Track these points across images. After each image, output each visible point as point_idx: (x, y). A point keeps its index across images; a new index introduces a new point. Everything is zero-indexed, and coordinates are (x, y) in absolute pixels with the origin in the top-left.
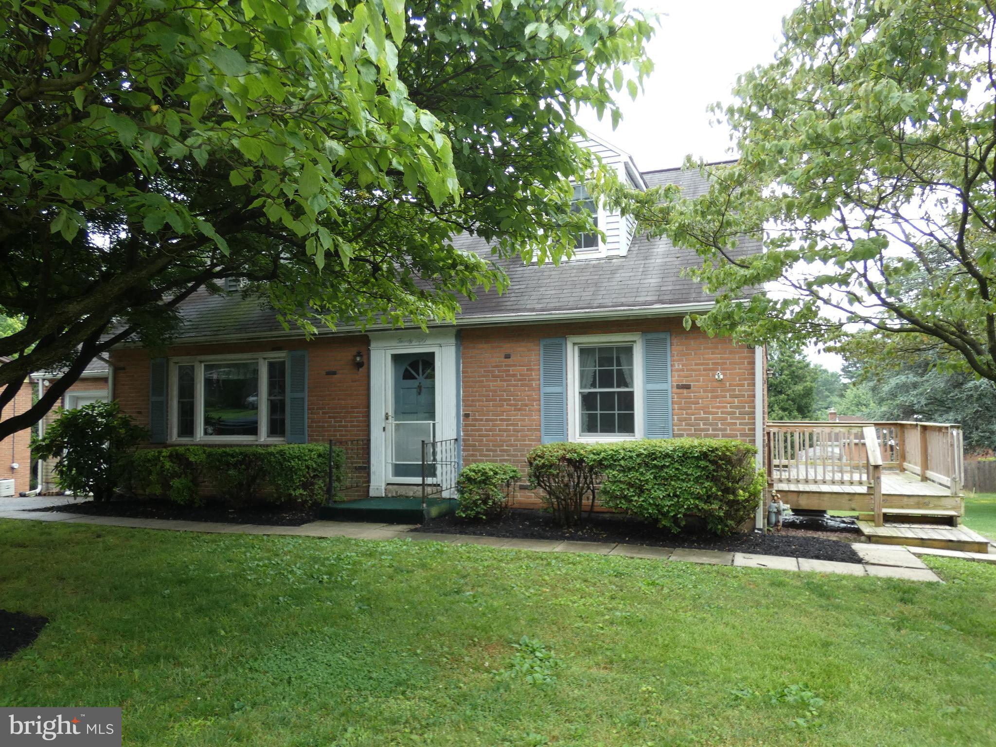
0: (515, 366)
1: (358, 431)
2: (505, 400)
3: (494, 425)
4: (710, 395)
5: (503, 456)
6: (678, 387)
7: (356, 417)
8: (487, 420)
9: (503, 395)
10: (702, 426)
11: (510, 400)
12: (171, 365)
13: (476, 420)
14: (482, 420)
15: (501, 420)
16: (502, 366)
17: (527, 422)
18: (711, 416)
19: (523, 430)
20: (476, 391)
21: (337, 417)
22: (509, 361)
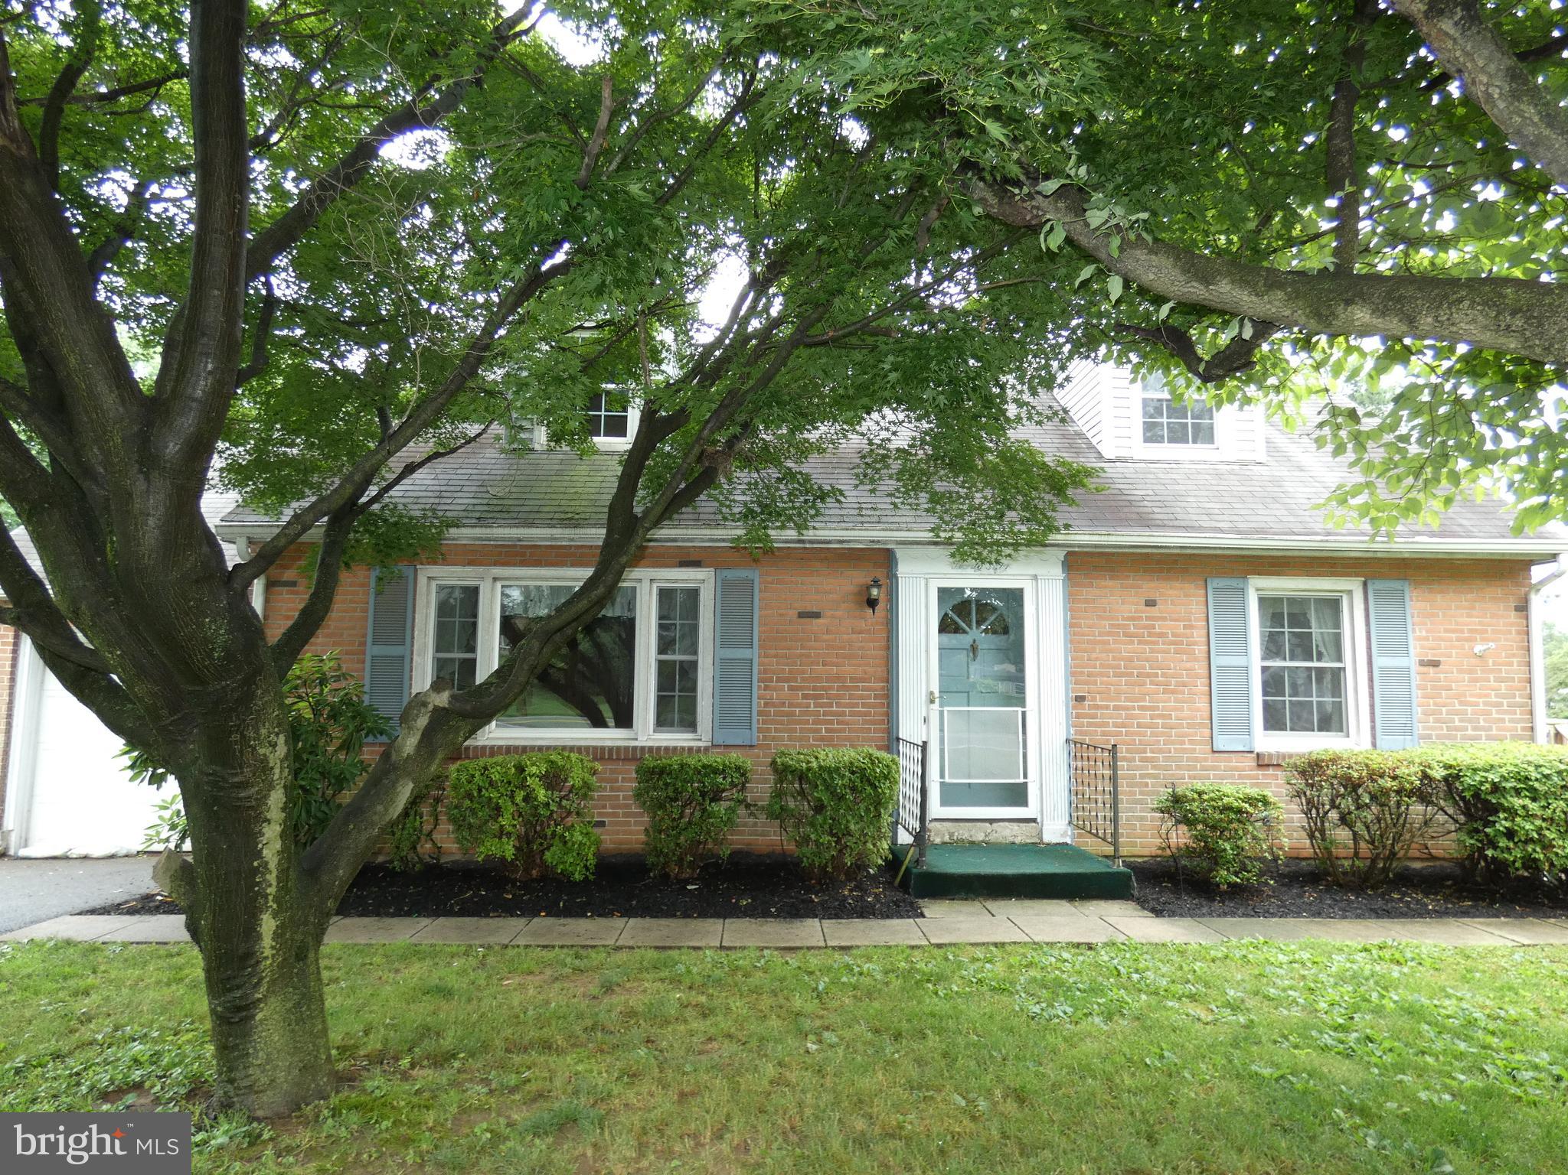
0: (1164, 619)
1: (865, 722)
2: (1148, 675)
3: (1132, 717)
4: (1467, 676)
5: (1147, 768)
6: (1422, 663)
7: (861, 697)
8: (1116, 708)
9: (1144, 667)
10: (1457, 723)
11: (1156, 675)
12: (422, 581)
13: (1097, 707)
14: (1107, 707)
15: (1141, 708)
16: (1140, 618)
17: (1186, 713)
18: (1469, 709)
19: (1181, 726)
20: (1097, 659)
21: (821, 697)
22: (1153, 611)
